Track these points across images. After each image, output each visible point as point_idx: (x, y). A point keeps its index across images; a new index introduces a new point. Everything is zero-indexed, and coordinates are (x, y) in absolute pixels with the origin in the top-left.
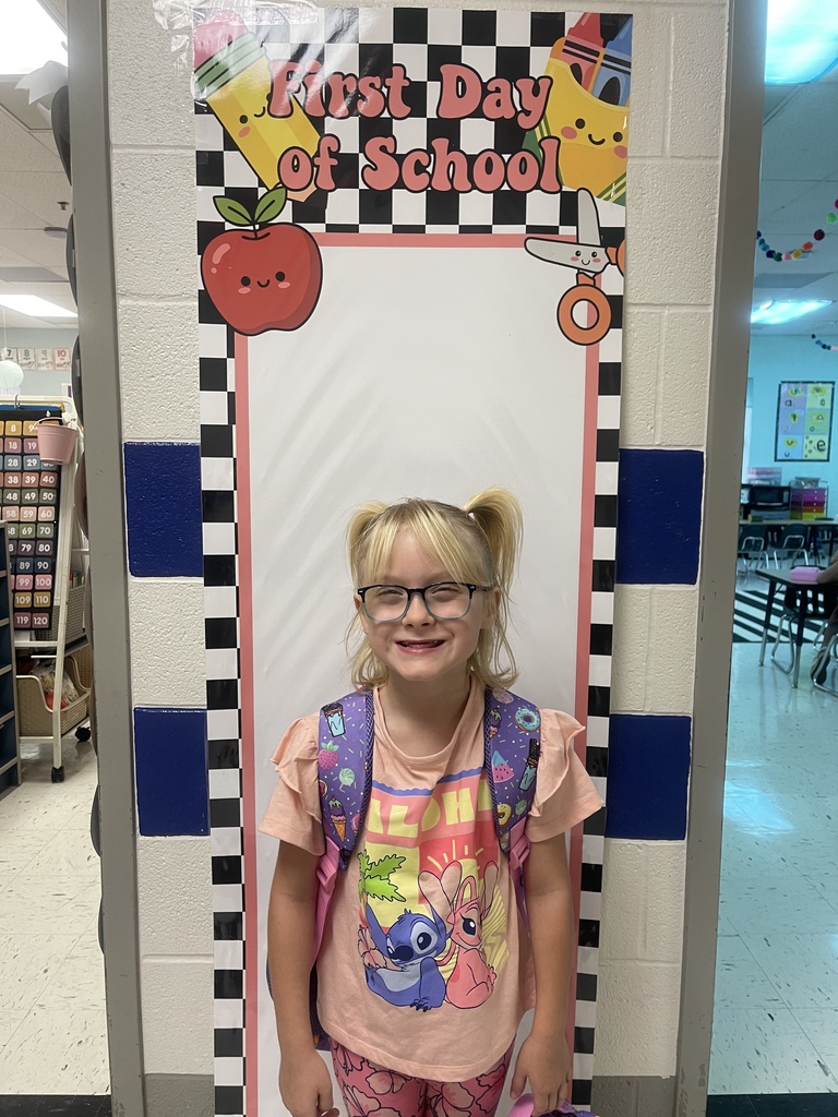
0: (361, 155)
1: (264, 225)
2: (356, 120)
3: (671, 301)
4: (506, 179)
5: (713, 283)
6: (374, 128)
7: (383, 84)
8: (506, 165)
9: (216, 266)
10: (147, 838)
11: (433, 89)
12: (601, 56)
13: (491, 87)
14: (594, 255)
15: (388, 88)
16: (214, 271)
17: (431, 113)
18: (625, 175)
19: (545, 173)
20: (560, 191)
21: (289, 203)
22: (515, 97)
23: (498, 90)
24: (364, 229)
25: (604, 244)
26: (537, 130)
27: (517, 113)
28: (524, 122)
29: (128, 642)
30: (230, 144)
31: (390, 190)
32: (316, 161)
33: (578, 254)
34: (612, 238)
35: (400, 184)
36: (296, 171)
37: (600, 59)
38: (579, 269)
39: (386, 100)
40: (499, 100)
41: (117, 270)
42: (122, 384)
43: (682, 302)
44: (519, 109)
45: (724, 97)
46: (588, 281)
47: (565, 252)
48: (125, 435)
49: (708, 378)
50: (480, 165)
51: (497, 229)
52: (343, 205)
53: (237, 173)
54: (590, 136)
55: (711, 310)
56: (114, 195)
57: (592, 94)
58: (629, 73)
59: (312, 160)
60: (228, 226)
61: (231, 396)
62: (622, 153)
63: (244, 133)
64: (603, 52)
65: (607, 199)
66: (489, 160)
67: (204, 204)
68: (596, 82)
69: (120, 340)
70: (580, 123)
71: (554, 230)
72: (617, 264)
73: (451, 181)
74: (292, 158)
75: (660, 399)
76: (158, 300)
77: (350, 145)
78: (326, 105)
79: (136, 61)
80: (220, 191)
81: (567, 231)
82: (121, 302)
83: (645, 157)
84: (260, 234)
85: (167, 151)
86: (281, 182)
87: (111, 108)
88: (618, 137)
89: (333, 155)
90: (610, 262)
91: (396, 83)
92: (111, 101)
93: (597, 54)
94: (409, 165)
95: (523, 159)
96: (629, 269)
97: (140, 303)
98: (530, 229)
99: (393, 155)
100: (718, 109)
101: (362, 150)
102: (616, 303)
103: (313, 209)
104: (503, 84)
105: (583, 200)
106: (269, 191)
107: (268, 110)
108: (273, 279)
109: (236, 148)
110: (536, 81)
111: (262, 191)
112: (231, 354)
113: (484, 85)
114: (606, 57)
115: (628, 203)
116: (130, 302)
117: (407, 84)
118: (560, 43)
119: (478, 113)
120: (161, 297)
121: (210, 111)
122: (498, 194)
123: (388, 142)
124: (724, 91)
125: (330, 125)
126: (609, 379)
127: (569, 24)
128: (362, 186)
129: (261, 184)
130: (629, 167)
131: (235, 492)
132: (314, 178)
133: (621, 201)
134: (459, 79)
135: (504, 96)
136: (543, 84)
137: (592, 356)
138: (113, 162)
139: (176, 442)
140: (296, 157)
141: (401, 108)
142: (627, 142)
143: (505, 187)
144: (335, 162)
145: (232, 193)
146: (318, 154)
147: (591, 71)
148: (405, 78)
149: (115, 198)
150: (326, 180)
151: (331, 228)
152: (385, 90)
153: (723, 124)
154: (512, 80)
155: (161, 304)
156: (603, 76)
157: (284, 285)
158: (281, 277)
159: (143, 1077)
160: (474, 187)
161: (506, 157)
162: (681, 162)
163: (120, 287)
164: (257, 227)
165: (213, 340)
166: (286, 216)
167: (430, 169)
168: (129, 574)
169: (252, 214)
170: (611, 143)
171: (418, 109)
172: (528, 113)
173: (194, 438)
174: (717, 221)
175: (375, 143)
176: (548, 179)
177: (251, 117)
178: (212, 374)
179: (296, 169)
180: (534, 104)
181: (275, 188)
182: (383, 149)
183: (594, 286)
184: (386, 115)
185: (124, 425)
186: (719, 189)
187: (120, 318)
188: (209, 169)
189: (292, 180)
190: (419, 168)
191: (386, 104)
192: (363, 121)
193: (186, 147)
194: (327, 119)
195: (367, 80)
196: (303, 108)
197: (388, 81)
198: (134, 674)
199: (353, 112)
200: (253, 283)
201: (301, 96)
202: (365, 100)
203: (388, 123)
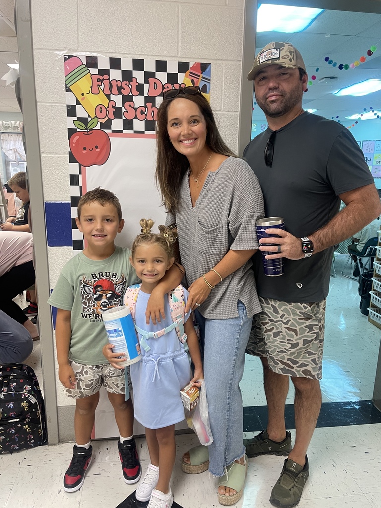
0: (123, 108)
1: (91, 130)
2: (121, 96)
6: (127, 99)
7: (130, 84)
9: (74, 143)
11: (146, 86)
13: (165, 87)
15: (131, 85)
16: (74, 145)
17: (146, 94)
21: (99, 123)
23: (168, 87)
24: (124, 132)
29: (48, 268)
30: (78, 103)
31: (132, 120)
32: (108, 109)
35: (136, 118)
37: (201, 78)
39: (131, 89)
41: (41, 144)
42: (43, 183)
48: (45, 199)
52: (117, 124)
53: (81, 112)
58: (210, 83)
59: (106, 109)
60: (78, 130)
61: (81, 187)
63: (83, 99)
64: (202, 76)
67: (70, 123)
69: (42, 168)
73: (153, 117)
74: (100, 108)
76: (55, 155)
77: (119, 104)
78: (111, 91)
80: (75, 118)
82: (42, 155)
84: (89, 133)
85: (57, 104)
86: (96, 116)
87: (36, 89)
89: (113, 107)
91: (134, 84)
92: (36, 86)
93: (200, 76)
94: (139, 111)
97: (49, 155)
99: (134, 108)
100: (238, 96)
101: (123, 106)
103: (107, 125)
104: (169, 85)
106: (92, 119)
107: (91, 92)
108: (94, 148)
109: (80, 104)
110: (180, 85)
111: (90, 119)
112: (80, 173)
113: (163, 86)
114: (202, 78)
116: (45, 155)
117: (138, 84)
118: (188, 72)
119: (160, 95)
121: (71, 91)
123: (132, 103)
124: (240, 91)
125: (112, 97)
127: (191, 66)
128: (123, 118)
129: (89, 116)
132: (107, 115)
134: (155, 83)
138: (38, 107)
139: (63, 202)
141: (135, 92)
144: (114, 110)
145: (79, 119)
146: (108, 107)
147: (197, 82)
148: (137, 82)
149: (39, 120)
150: (111, 116)
151: (113, 131)
152: (130, 86)
153: (239, 101)
154: (172, 84)
155: (56, 156)
156: (201, 84)
157: (98, 150)
158: (97, 147)
159: (57, 407)
162: (227, 113)
163: (42, 150)
164: (88, 131)
165: (74, 168)
166: (98, 127)
167: (146, 113)
168: (48, 245)
169: (86, 126)
171: (142, 93)
173: (69, 201)
175: (127, 104)
177: (85, 94)
178: (74, 180)
179: (101, 111)
181: (94, 118)
182: (130, 106)
184: (131, 94)
185: (44, 196)
186: (238, 122)
187: (42, 160)
188: (71, 111)
189: (100, 115)
190: (142, 113)
191: (131, 91)
192: (123, 96)
193: (63, 103)
194: (111, 95)
195: (124, 83)
196: (103, 91)
197: (131, 83)
198: (50, 278)
199: (120, 93)
200: (87, 149)
201: (102, 87)
202: (124, 89)
203: (132, 97)
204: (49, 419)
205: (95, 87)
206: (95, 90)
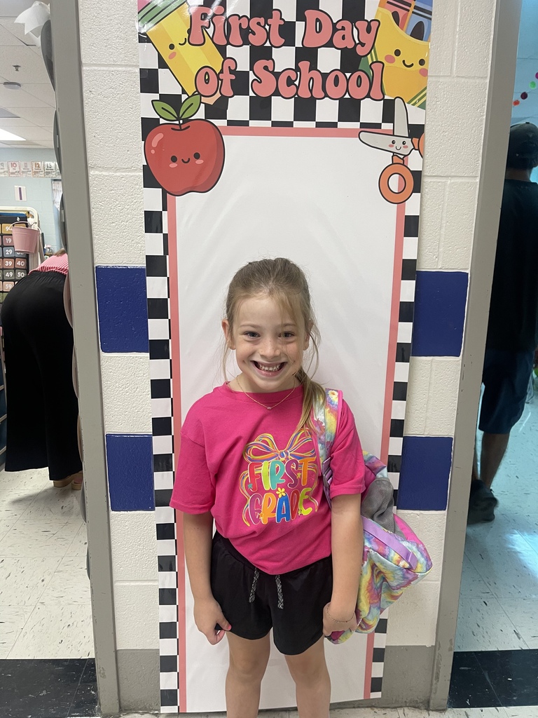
0: (251, 72)
1: (186, 120)
2: (247, 48)
3: (453, 174)
4: (347, 90)
5: (480, 162)
6: (260, 54)
7: (266, 22)
8: (348, 80)
9: (154, 148)
10: (116, 512)
11: (300, 26)
12: (413, 6)
13: (339, 26)
14: (404, 143)
15: (270, 26)
16: (153, 152)
17: (298, 44)
18: (426, 88)
19: (374, 87)
20: (383, 99)
21: (203, 106)
22: (355, 33)
23: (343, 28)
24: (253, 123)
25: (410, 136)
26: (369, 56)
27: (356, 45)
28: (360, 51)
29: (101, 393)
30: (162, 64)
31: (270, 97)
32: (221, 76)
33: (393, 142)
34: (416, 131)
35: (277, 93)
36: (207, 83)
37: (412, 9)
38: (394, 153)
39: (268, 34)
40: (344, 35)
41: (88, 150)
42: (93, 228)
43: (459, 175)
44: (357, 42)
45: (492, 36)
46: (399, 161)
47: (385, 141)
48: (96, 261)
49: (474, 225)
50: (330, 80)
51: (341, 125)
52: (239, 107)
53: (167, 84)
54: (404, 61)
55: (478, 180)
56: (84, 99)
57: (406, 32)
58: (431, 19)
59: (218, 76)
60: (162, 121)
61: (165, 236)
62: (424, 73)
63: (172, 56)
64: (414, 4)
65: (413, 105)
66: (337, 77)
67: (145, 106)
68: (408, 25)
69: (91, 198)
70: (398, 53)
71: (378, 126)
72: (418, 150)
73: (311, 91)
74: (205, 74)
75: (442, 239)
76: (116, 172)
77: (244, 65)
78: (227, 37)
79: (98, 5)
80: (156, 97)
81: (387, 126)
82: (91, 173)
83: (439, 76)
84: (183, 127)
85: (120, 69)
86: (197, 91)
87: (82, 38)
88: (422, 62)
89: (232, 72)
90: (414, 148)
91: (275, 22)
92: (81, 33)
93: (409, 5)
94: (283, 79)
95: (359, 76)
96: (426, 153)
97: (104, 173)
98: (363, 125)
99: (273, 72)
100: (488, 45)
101: (252, 68)
102: (417, 176)
103: (218, 110)
104: (347, 24)
105: (398, 104)
106: (189, 97)
107: (188, 40)
108: (192, 158)
109: (166, 67)
110: (369, 23)
111: (184, 97)
112: (165, 208)
113: (334, 25)
114: (416, 8)
115: (427, 107)
116: (97, 172)
117: (282, 23)
119: (330, 44)
120: (118, 170)
121: (149, 41)
122: (342, 100)
123: (269, 63)
124: (493, 33)
125: (230, 51)
126: (411, 226)
128: (251, 94)
129: (184, 92)
130: (429, 83)
131: (169, 299)
132: (219, 88)
133: (423, 106)
134: (317, 20)
135: (347, 32)
136: (374, 25)
137: (400, 211)
138: (84, 76)
139: (130, 266)
140: (207, 73)
141: (276, 38)
142: (428, 66)
143: (347, 96)
144: (234, 77)
145: (164, 98)
146: (222, 72)
147: (405, 16)
148: (281, 19)
149: (85, 102)
150: (227, 90)
151: (230, 123)
152: (267, 27)
153: (491, 55)
154: (353, 22)
155: (118, 174)
156: (413, 20)
157: (199, 162)
158: (197, 156)
159: (116, 651)
160: (326, 95)
161: (348, 75)
162: (463, 80)
163: (90, 162)
164: (181, 122)
165: (152, 199)
166: (201, 114)
167: (297, 83)
168: (101, 351)
169: (178, 112)
170: (417, 67)
171: (290, 41)
172: (363, 45)
173: (142, 264)
174: (484, 121)
175: (260, 64)
176: (376, 91)
177: (177, 45)
178: (152, 222)
179: (207, 81)
180: (367, 39)
181: (193, 95)
182: (266, 68)
183: (403, 164)
184: (268, 44)
185: (95, 255)
186: (486, 99)
187: (90, 183)
188: (149, 81)
189: (204, 89)
190: (290, 82)
191: (268, 37)
192: (253, 49)
193: (133, 66)
194: (228, 47)
195: (256, 20)
196: (212, 39)
197: (269, 21)
198: (105, 413)
199: (246, 42)
200: (179, 160)
201: (210, 31)
202: (254, 34)
203: (269, 49)
204: (102, 672)
205: (197, 31)
206: (197, 37)
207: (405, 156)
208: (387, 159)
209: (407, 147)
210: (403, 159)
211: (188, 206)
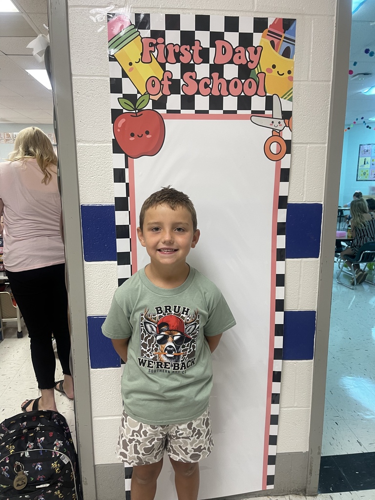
0: (182, 80)
1: (140, 110)
2: (179, 65)
3: (310, 142)
4: (243, 91)
5: (327, 134)
6: (187, 68)
7: (191, 49)
8: (243, 84)
9: (119, 128)
10: (94, 369)
11: (212, 51)
12: (283, 37)
13: (237, 51)
14: (279, 123)
15: (193, 50)
16: (119, 130)
17: (211, 62)
18: (292, 88)
19: (259, 87)
20: (266, 95)
21: (151, 101)
22: (247, 55)
23: (240, 52)
24: (183, 112)
25: (283, 118)
26: (256, 69)
27: (248, 62)
28: (250, 66)
29: (85, 289)
30: (125, 75)
31: (193, 96)
32: (162, 82)
33: (273, 122)
34: (287, 115)
35: (198, 93)
36: (154, 87)
37: (282, 39)
38: (273, 129)
39: (192, 56)
40: (240, 56)
41: (76, 130)
42: (79, 180)
43: (315, 142)
44: (249, 60)
45: (333, 55)
46: (277, 134)
47: (267, 122)
48: (81, 202)
49: (325, 173)
50: (232, 84)
51: (239, 112)
52: (174, 102)
53: (128, 88)
54: (278, 72)
55: (326, 145)
56: (74, 98)
57: (279, 53)
58: (294, 45)
59: (160, 82)
60: (124, 111)
61: (127, 185)
62: (291, 79)
63: (131, 70)
64: (284, 35)
65: (285, 99)
66: (236, 82)
67: (114, 101)
68: (280, 49)
69: (78, 161)
70: (274, 66)
71: (263, 112)
72: (289, 127)
73: (220, 91)
74: (152, 81)
75: (305, 182)
76: (94, 144)
77: (177, 75)
78: (166, 58)
79: (82, 37)
80: (121, 96)
81: (268, 113)
82: (78, 144)
83: (301, 81)
84: (138, 114)
85: (97, 78)
86: (147, 92)
87: (71, 58)
88: (289, 72)
89: (169, 80)
90: (286, 126)
91: (196, 48)
92: (71, 55)
93: (281, 36)
94: (202, 84)
95: (250, 82)
96: (293, 128)
97: (87, 145)
98: (253, 112)
99: (195, 80)
100: (331, 60)
101: (182, 77)
102: (288, 143)
103: (161, 103)
104: (242, 49)
105: (275, 99)
106: (142, 96)
107: (141, 60)
108: (144, 134)
109: (128, 77)
110: (256, 48)
111: (139, 96)
112: (127, 166)
113: (234, 50)
114: (285, 38)
115: (293, 100)
116: (82, 144)
117: (201, 49)
118: (266, 31)
119: (231, 62)
120: (95, 142)
121: (115, 60)
122: (239, 97)
123: (193, 74)
124: (333, 53)
125: (168, 67)
126: (285, 175)
127: (270, 23)
128: (182, 93)
129: (139, 92)
130: (294, 85)
131: (130, 225)
132: (161, 90)
133: (291, 100)
134: (223, 47)
135: (242, 54)
136: (259, 49)
137: (278, 166)
138: (73, 82)
139: (104, 204)
140: (153, 81)
141: (197, 59)
142: (294, 74)
143: (243, 94)
144: (170, 83)
145: (126, 96)
146: (163, 79)
147: (278, 43)
148: (200, 46)
150: (166, 91)
151: (169, 111)
152: (191, 51)
153: (332, 67)
154: (246, 48)
155: (96, 145)
156: (283, 46)
157: (149, 136)
158: (147, 133)
159: (95, 466)
160: (230, 94)
161: (243, 81)
162: (315, 83)
163: (77, 138)
164: (137, 111)
165: (119, 161)
166: (150, 106)
167: (211, 86)
168: (84, 260)
169: (135, 105)
170: (286, 75)
171: (206, 60)
172: (252, 62)
173: (112, 203)
174: (329, 108)
175: (187, 75)
176: (260, 92)
177: (134, 63)
178: (119, 175)
179: (153, 86)
180: (254, 58)
181: (145, 94)
182: (191, 77)
183: (279, 136)
184: (192, 62)
185: (81, 197)
186: (330, 94)
187: (78, 151)
188: (116, 86)
189: (152, 91)
190: (206, 86)
191: (192, 58)
192: (183, 65)
193: (106, 76)
194: (167, 64)
195: (185, 47)
196: (156, 59)
197: (193, 47)
198: (87, 302)
199: (178, 61)
200: (136, 135)
201: (155, 54)
202: (183, 56)
203: (193, 65)
204: (85, 481)
205: (147, 53)
206: (147, 57)
207: (280, 131)
208: (269, 133)
209: (281, 125)
210: (279, 133)
211: (142, 164)
